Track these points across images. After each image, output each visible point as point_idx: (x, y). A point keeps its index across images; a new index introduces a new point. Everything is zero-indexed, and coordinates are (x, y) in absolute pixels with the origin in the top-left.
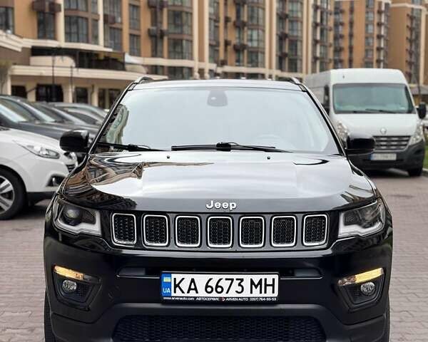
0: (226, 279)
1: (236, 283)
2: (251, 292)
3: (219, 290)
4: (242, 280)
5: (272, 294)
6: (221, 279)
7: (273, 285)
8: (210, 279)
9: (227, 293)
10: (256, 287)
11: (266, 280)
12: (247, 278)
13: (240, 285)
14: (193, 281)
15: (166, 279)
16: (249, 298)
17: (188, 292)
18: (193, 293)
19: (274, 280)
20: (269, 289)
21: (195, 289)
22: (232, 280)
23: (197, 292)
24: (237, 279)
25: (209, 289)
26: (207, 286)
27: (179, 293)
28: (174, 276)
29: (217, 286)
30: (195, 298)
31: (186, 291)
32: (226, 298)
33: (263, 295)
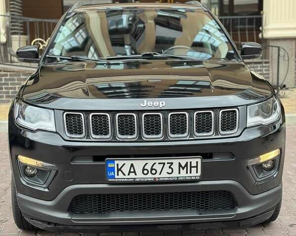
0: (159, 163)
1: (167, 166)
2: (179, 173)
3: (154, 172)
4: (172, 164)
5: (195, 174)
6: (155, 163)
7: (197, 167)
8: (146, 164)
9: (160, 174)
10: (183, 169)
11: (191, 162)
12: (176, 162)
13: (170, 167)
14: (132, 165)
15: (110, 165)
16: (178, 177)
17: (129, 175)
18: (132, 175)
19: (197, 162)
20: (194, 170)
21: (134, 172)
22: (164, 164)
23: (136, 174)
24: (168, 163)
25: (145, 172)
26: (144, 169)
27: (121, 175)
28: (116, 162)
29: (152, 169)
30: (135, 179)
31: (126, 173)
32: (159, 178)
33: (189, 174)
